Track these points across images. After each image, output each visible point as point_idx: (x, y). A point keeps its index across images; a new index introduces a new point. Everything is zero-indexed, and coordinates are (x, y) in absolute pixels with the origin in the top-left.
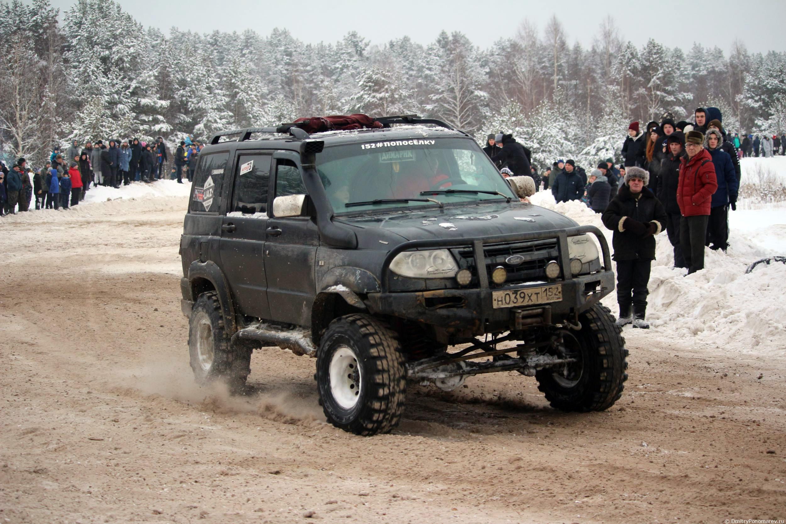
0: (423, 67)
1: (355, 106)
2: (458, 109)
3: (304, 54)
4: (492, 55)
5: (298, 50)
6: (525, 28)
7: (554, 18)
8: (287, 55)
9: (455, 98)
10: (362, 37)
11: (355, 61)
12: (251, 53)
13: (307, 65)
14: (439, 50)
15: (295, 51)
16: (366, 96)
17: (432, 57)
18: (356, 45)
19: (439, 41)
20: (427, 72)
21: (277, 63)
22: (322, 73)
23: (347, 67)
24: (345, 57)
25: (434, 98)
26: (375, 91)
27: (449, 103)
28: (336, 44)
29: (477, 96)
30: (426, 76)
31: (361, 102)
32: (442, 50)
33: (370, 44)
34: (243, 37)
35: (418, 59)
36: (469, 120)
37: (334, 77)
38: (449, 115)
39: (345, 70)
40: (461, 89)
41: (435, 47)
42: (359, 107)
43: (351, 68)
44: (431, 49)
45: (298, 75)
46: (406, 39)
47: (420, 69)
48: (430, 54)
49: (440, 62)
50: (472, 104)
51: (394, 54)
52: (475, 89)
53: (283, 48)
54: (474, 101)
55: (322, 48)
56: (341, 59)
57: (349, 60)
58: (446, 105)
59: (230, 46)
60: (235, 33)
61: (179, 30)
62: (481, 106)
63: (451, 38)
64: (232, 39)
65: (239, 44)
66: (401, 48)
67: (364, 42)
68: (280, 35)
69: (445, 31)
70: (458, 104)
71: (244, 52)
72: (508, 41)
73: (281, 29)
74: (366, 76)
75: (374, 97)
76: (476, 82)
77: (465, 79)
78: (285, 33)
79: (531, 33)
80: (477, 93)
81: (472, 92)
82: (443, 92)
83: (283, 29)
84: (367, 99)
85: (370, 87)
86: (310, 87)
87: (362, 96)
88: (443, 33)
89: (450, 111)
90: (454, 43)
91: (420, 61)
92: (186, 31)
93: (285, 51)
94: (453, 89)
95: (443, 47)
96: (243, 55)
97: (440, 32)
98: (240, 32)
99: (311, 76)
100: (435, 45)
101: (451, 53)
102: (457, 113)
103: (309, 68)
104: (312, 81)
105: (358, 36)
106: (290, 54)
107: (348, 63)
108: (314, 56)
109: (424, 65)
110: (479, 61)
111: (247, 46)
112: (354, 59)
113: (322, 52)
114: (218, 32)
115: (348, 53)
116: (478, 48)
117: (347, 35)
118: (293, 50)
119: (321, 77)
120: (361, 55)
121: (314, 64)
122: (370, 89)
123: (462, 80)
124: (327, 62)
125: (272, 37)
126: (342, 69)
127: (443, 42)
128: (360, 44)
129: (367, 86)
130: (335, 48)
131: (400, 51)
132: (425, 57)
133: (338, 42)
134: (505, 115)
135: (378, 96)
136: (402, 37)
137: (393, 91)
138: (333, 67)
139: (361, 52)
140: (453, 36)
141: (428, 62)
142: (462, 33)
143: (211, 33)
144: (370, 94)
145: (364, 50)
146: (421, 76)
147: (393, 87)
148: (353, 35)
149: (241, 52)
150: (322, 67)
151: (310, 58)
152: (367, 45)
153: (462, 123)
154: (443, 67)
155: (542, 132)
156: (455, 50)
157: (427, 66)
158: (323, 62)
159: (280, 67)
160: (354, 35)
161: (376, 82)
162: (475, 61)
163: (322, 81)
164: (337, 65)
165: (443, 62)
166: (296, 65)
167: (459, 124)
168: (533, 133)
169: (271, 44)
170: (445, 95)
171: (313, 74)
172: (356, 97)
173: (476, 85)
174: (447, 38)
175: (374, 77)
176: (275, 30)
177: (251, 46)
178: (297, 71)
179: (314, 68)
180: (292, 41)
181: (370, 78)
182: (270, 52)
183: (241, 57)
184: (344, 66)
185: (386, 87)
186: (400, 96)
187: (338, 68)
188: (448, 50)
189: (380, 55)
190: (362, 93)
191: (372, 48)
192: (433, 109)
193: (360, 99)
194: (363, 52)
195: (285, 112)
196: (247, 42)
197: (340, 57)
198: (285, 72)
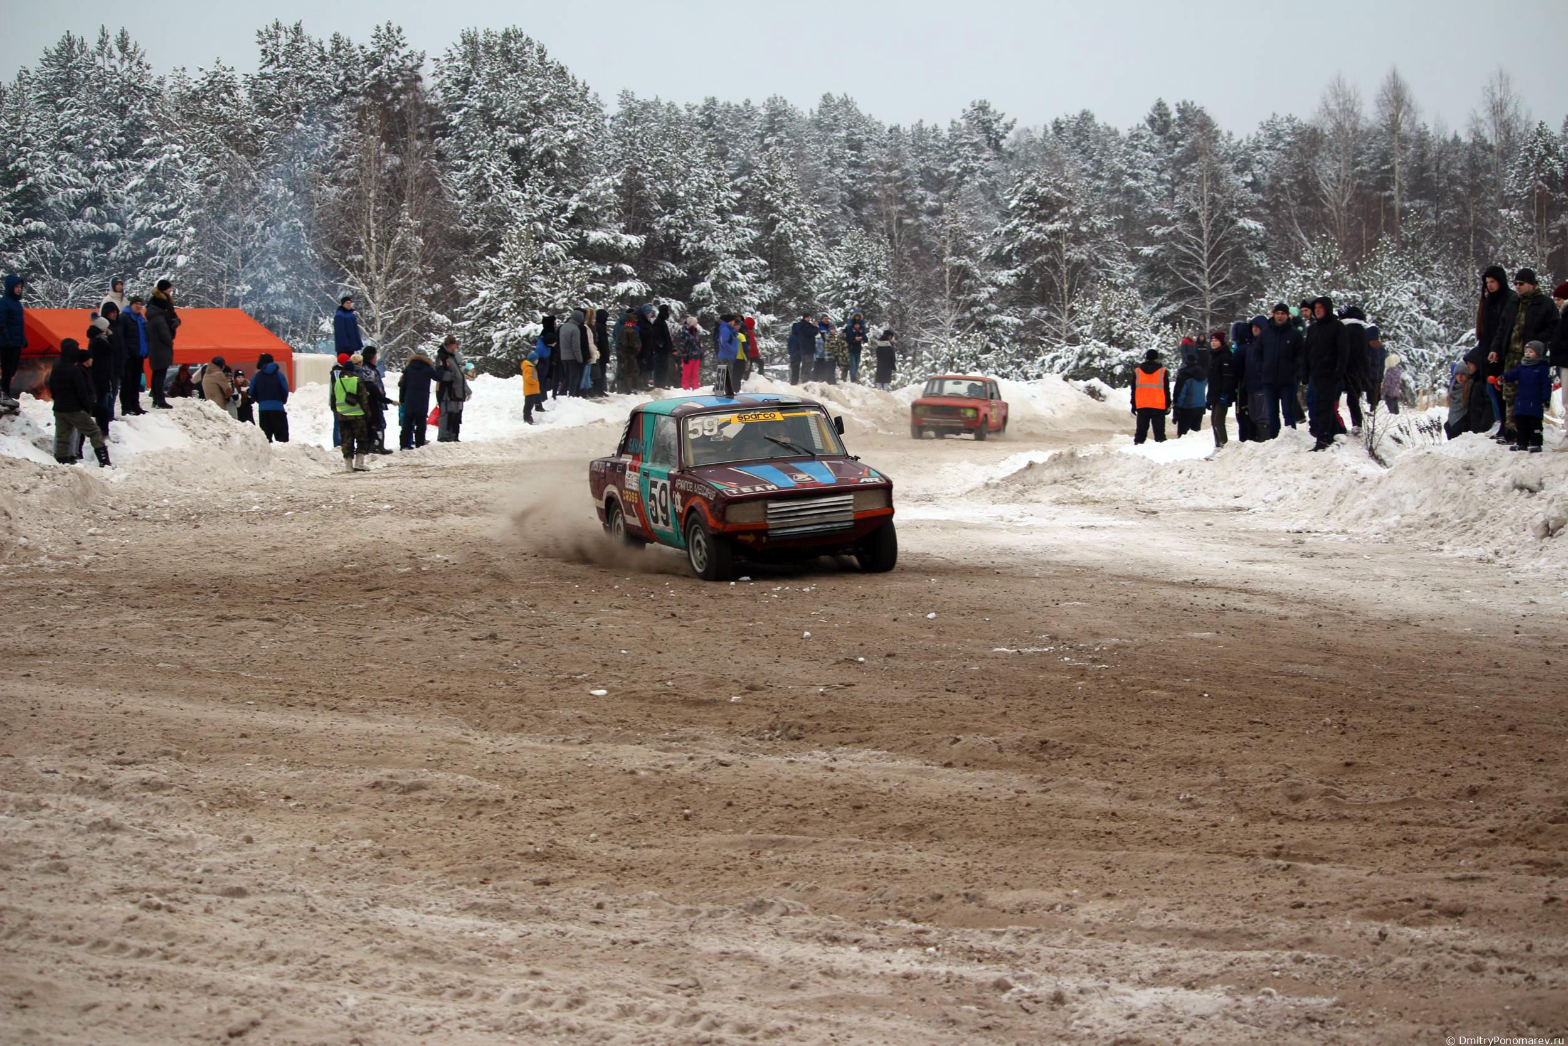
0: (1122, 172)
1: (1002, 247)
2: (1206, 255)
3: (885, 146)
4: (1259, 148)
5: (873, 137)
6: (1337, 96)
7: (1394, 75)
8: (851, 148)
9: (1199, 233)
10: (999, 112)
11: (987, 160)
12: (780, 143)
13: (890, 168)
14: (1152, 138)
15: (868, 140)
16: (1023, 229)
17: (1139, 152)
18: (987, 128)
19: (1152, 121)
20: (1131, 182)
21: (833, 163)
22: (921, 184)
23: (972, 171)
24: (967, 151)
25: (1158, 233)
26: (1041, 218)
27: (1186, 242)
28: (949, 125)
29: (1243, 229)
30: (1129, 191)
31: (1013, 241)
32: (1158, 138)
33: (1016, 126)
34: (763, 111)
35: (1111, 157)
36: (1227, 276)
37: (945, 192)
38: (1187, 266)
39: (967, 178)
40: (1212, 214)
41: (1143, 133)
42: (1010, 251)
43: (978, 173)
44: (1138, 137)
45: (875, 188)
46: (1086, 117)
47: (1117, 176)
48: (1136, 147)
49: (1154, 163)
50: (1233, 244)
51: (1064, 147)
52: (1238, 216)
53: (844, 134)
54: (1237, 240)
55: (920, 132)
56: (960, 157)
57: (975, 159)
58: (1180, 247)
59: (740, 129)
60: (747, 103)
61: (636, 98)
62: (1251, 248)
63: (1175, 115)
64: (742, 115)
65: (757, 124)
66: (1075, 134)
67: (1002, 122)
68: (836, 108)
69: (1164, 100)
70: (1205, 244)
71: (766, 141)
72: (1288, 120)
73: (837, 95)
74: (1024, 189)
75: (1039, 230)
76: (1241, 200)
77: (1218, 196)
78: (846, 103)
79: (1349, 106)
80: (1241, 223)
81: (1233, 222)
82: (1175, 220)
83: (841, 96)
84: (1027, 233)
85: (1032, 210)
86: (900, 212)
87: (1015, 228)
88: (1160, 105)
89: (1190, 258)
90: (1180, 126)
91: (1115, 160)
92: (651, 99)
93: (847, 141)
94: (1195, 214)
95: (1160, 133)
96: (766, 147)
97: (1153, 103)
98: (759, 101)
99: (901, 188)
100: (1144, 128)
101: (1176, 145)
102: (1204, 263)
103: (895, 173)
104: (902, 200)
105: (991, 109)
106: (857, 146)
107: (975, 165)
108: (906, 150)
109: (1124, 167)
110: (1233, 160)
111: (772, 130)
112: (985, 156)
113: (921, 140)
114: (714, 101)
115: (973, 145)
116: (1230, 134)
117: (969, 109)
118: (864, 137)
119: (920, 191)
120: (997, 147)
121: (907, 166)
122: (1031, 216)
123: (1214, 198)
124: (932, 161)
125: (820, 112)
126: (961, 176)
127: (1159, 123)
128: (995, 126)
129: (1025, 209)
130: (946, 134)
131: (1074, 139)
132: (1126, 153)
133: (953, 122)
134: (1309, 265)
135: (1050, 227)
136: (1077, 114)
137: (1076, 220)
138: (943, 171)
139: (997, 142)
140: (1179, 110)
141: (1131, 162)
142: (1198, 105)
143: (701, 103)
144: (1031, 225)
145: (1003, 137)
146: (1118, 190)
147: (1077, 211)
148: (980, 108)
149: (762, 141)
150: (921, 171)
151: (897, 153)
152: (1008, 128)
153: (1212, 282)
154: (1160, 172)
155: (1383, 300)
156: (1182, 138)
157: (1130, 171)
158: (923, 161)
159: (838, 171)
160: (983, 108)
161: (1044, 202)
162: (1222, 162)
163: (922, 200)
164: (952, 168)
165: (1161, 163)
166: (870, 167)
167: (1207, 285)
168: (1365, 301)
169: (818, 124)
170: (1179, 226)
171: (904, 185)
172: (1004, 230)
173: (1239, 208)
174: (1168, 115)
175: (1040, 191)
176: (827, 98)
177: (781, 128)
178: (870, 180)
179: (907, 173)
180: (860, 119)
181: (1032, 192)
182: (819, 142)
183: (761, 151)
184: (965, 169)
185: (1064, 210)
186: (1092, 228)
187: (953, 173)
188: (1171, 138)
189: (1035, 148)
190: (1016, 222)
191: (1018, 135)
192: (1155, 255)
193: (1012, 234)
194: (1002, 142)
195: (866, 260)
196: (772, 121)
197: (957, 152)
198: (848, 181)
